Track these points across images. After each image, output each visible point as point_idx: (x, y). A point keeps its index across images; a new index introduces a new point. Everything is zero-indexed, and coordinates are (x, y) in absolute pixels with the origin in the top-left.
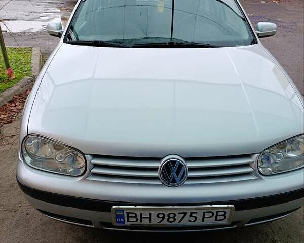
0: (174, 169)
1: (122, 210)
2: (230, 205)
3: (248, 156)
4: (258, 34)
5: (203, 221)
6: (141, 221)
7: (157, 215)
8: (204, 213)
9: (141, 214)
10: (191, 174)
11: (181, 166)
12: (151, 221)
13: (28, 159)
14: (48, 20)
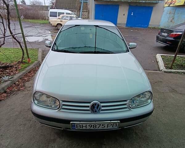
0: (96, 107)
1: (74, 124)
2: (118, 121)
3: (126, 101)
4: (129, 48)
5: (107, 127)
6: (82, 128)
7: (89, 126)
8: (108, 124)
9: (82, 125)
10: (103, 108)
11: (98, 105)
12: (86, 128)
13: (36, 102)
14: (46, 36)
